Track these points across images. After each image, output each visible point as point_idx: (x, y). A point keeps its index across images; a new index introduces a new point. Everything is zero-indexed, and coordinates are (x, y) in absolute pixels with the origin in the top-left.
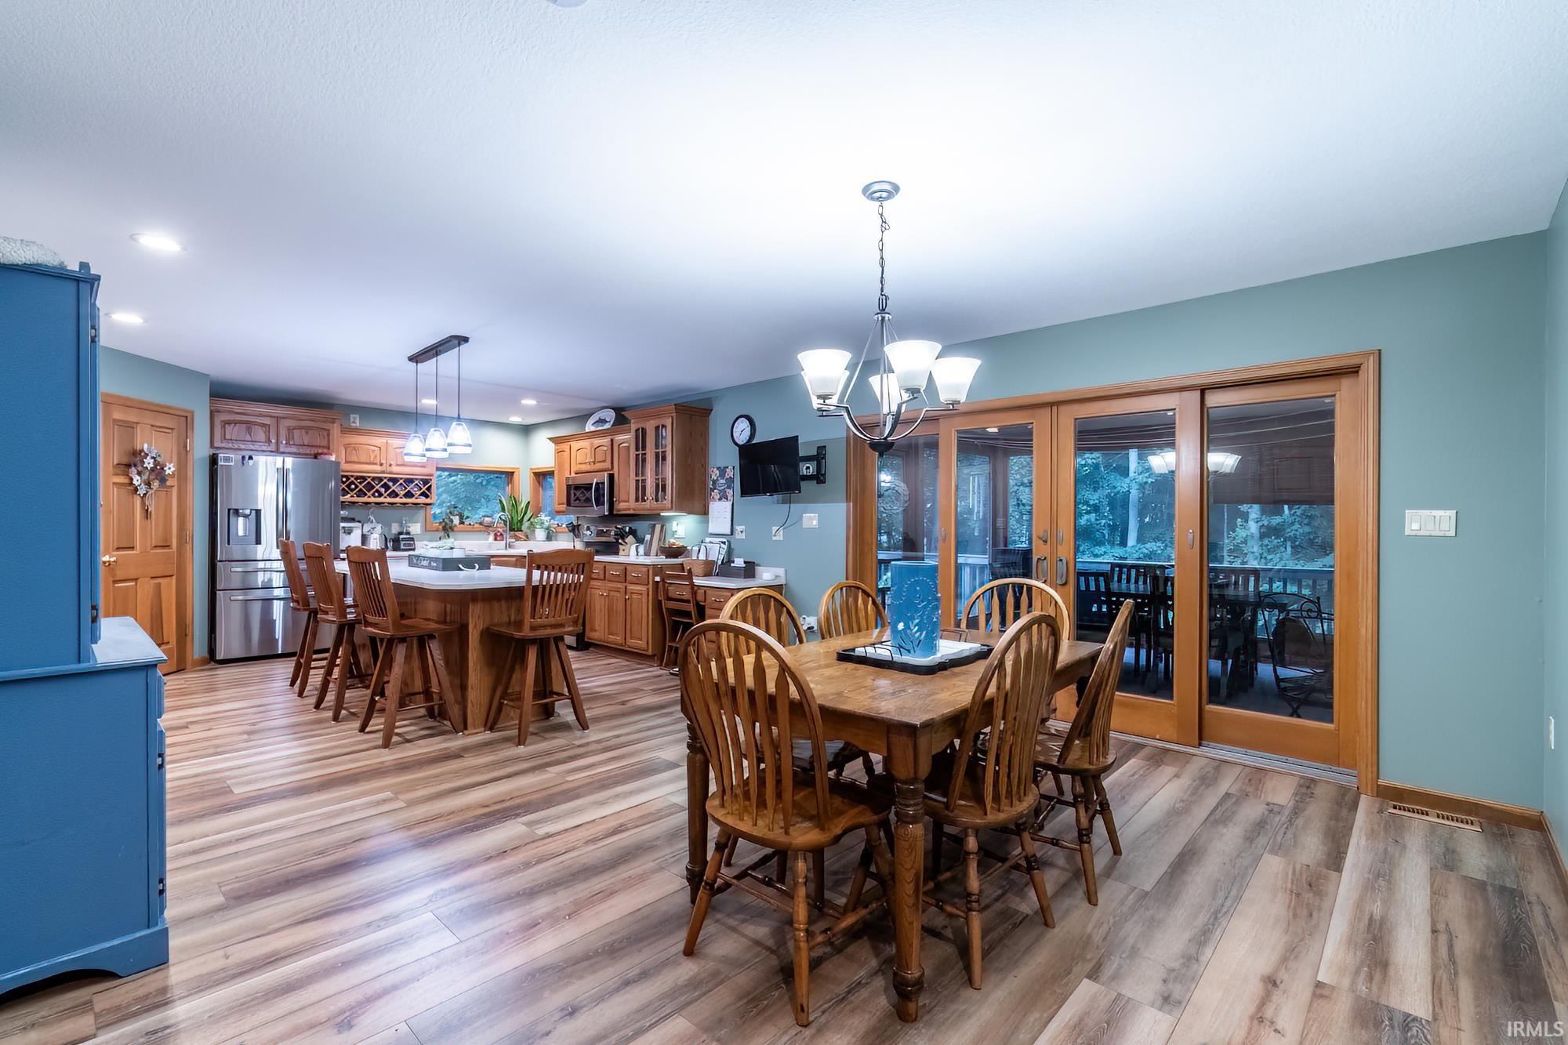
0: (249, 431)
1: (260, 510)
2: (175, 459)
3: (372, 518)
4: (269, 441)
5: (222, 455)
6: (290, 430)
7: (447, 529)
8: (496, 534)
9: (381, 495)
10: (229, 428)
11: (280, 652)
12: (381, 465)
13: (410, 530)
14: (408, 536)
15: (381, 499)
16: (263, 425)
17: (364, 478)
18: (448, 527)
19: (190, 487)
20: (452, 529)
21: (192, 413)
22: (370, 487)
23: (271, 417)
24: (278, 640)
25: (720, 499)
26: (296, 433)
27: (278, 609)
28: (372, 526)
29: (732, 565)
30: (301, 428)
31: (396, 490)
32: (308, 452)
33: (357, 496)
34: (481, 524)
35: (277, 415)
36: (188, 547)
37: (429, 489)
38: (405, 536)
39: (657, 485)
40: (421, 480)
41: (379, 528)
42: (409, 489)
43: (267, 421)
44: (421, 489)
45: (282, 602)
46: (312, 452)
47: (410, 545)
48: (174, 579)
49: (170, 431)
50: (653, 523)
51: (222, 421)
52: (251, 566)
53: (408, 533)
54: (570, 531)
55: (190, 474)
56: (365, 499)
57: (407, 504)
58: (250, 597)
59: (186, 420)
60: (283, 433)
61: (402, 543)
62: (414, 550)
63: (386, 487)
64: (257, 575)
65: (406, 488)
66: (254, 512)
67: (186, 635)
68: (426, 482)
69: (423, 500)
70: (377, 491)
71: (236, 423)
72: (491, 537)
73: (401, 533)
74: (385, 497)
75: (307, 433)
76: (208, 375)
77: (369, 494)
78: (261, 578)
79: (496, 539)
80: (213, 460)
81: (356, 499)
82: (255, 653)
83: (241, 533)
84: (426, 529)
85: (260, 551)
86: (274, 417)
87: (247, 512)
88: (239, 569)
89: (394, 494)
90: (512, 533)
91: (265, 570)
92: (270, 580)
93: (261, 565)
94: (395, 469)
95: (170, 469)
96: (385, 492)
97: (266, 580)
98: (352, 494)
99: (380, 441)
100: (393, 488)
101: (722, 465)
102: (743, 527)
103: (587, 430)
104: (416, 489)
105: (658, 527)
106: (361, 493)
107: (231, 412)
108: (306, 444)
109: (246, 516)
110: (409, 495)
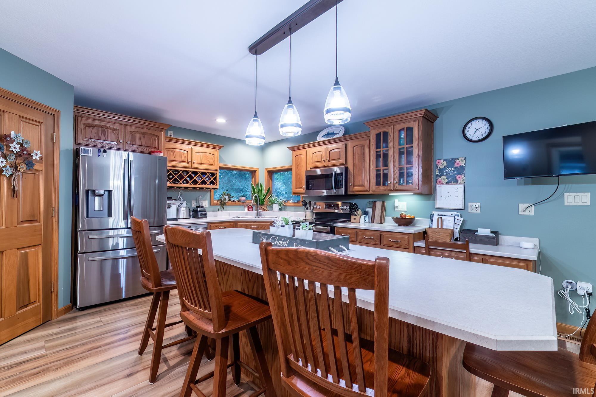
0: (104, 133)
1: (111, 191)
2: (43, 147)
3: (181, 197)
4: (118, 142)
5: (83, 148)
6: (132, 134)
7: (222, 204)
8: (248, 207)
9: (187, 182)
10: (89, 130)
11: (124, 298)
12: (188, 163)
13: (203, 205)
14: (202, 209)
15: (188, 185)
16: (115, 130)
17: (178, 171)
18: (223, 203)
19: (56, 172)
20: (225, 204)
21: (59, 113)
22: (181, 177)
23: (120, 124)
24: (122, 288)
25: (448, 183)
26: (137, 136)
27: (122, 265)
28: (180, 202)
29: (477, 233)
30: (140, 133)
31: (196, 179)
32: (145, 150)
33: (174, 183)
34: (239, 201)
35: (124, 123)
36: (54, 220)
37: (215, 179)
38: (201, 209)
39: (378, 176)
40: (211, 173)
41: (184, 204)
42: (204, 178)
43: (116, 126)
44: (210, 179)
45: (125, 260)
46: (147, 151)
47: (204, 214)
48: (41, 247)
49: (39, 124)
50: (374, 200)
51: (84, 124)
52: (104, 234)
53: (202, 207)
54: (303, 206)
55: (56, 161)
56: (179, 185)
57: (203, 188)
58: (104, 258)
59: (55, 116)
60: (128, 135)
61: (199, 213)
62: (206, 217)
63: (191, 177)
64: (109, 240)
65: (202, 178)
66: (107, 193)
67: (52, 292)
68: (213, 174)
69: (211, 186)
70: (186, 180)
71: (94, 126)
72: (246, 209)
73: (198, 207)
74: (190, 184)
75: (144, 137)
76: (73, 87)
77: (181, 182)
78: (111, 242)
79: (248, 210)
80: (76, 153)
81: (173, 185)
82: (107, 299)
83: (97, 208)
84: (211, 204)
85: (111, 222)
86: (122, 124)
87: (102, 192)
88: (96, 237)
89: (195, 182)
90: (260, 206)
91: (113, 237)
92: (117, 244)
93: (111, 233)
94: (196, 166)
95: (37, 155)
96: (190, 180)
97: (114, 244)
98: (171, 181)
99: (188, 147)
100: (195, 178)
101: (450, 157)
102: (479, 204)
103: (319, 140)
104: (207, 179)
105: (379, 205)
106: (175, 181)
107: (91, 118)
108: (143, 144)
109: (101, 196)
110: (204, 183)
